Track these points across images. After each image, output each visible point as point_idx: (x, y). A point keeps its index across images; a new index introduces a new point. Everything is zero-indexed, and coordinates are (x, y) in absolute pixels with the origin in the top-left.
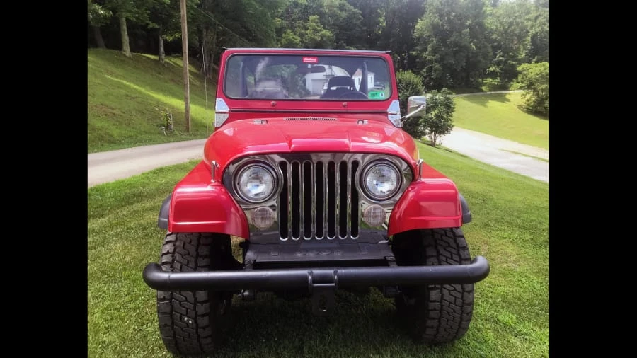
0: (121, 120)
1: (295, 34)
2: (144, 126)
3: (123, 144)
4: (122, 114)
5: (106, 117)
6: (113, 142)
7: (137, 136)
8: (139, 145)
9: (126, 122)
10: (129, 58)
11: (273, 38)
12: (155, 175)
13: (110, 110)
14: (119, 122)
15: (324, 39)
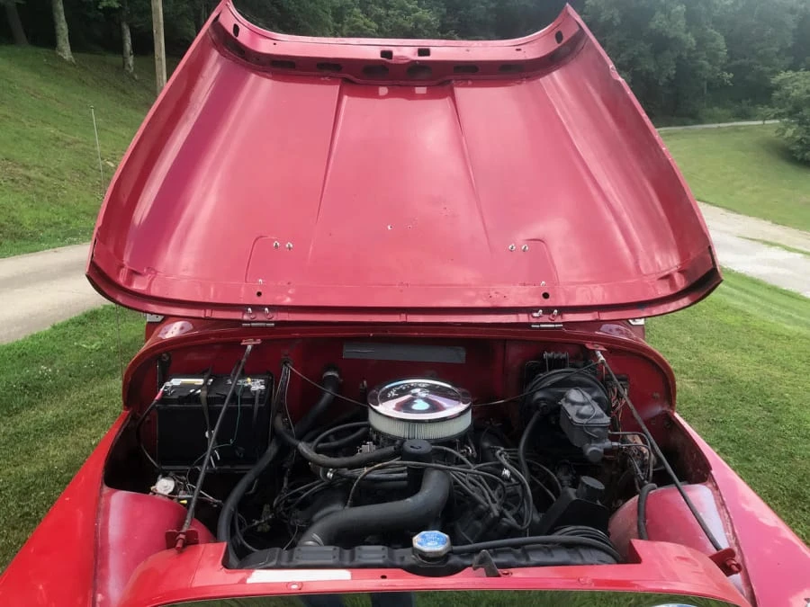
0: (40, 190)
1: (368, 15)
2: (85, 202)
3: (40, 241)
4: (45, 178)
5: (12, 185)
6: (21, 237)
7: (68, 222)
8: (71, 243)
9: (50, 193)
10: (70, 64)
11: (327, 25)
12: (81, 328)
13: (21, 171)
14: (37, 194)
15: (420, 26)
